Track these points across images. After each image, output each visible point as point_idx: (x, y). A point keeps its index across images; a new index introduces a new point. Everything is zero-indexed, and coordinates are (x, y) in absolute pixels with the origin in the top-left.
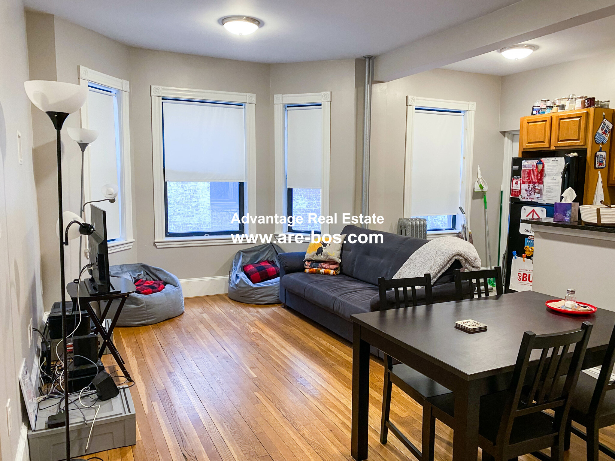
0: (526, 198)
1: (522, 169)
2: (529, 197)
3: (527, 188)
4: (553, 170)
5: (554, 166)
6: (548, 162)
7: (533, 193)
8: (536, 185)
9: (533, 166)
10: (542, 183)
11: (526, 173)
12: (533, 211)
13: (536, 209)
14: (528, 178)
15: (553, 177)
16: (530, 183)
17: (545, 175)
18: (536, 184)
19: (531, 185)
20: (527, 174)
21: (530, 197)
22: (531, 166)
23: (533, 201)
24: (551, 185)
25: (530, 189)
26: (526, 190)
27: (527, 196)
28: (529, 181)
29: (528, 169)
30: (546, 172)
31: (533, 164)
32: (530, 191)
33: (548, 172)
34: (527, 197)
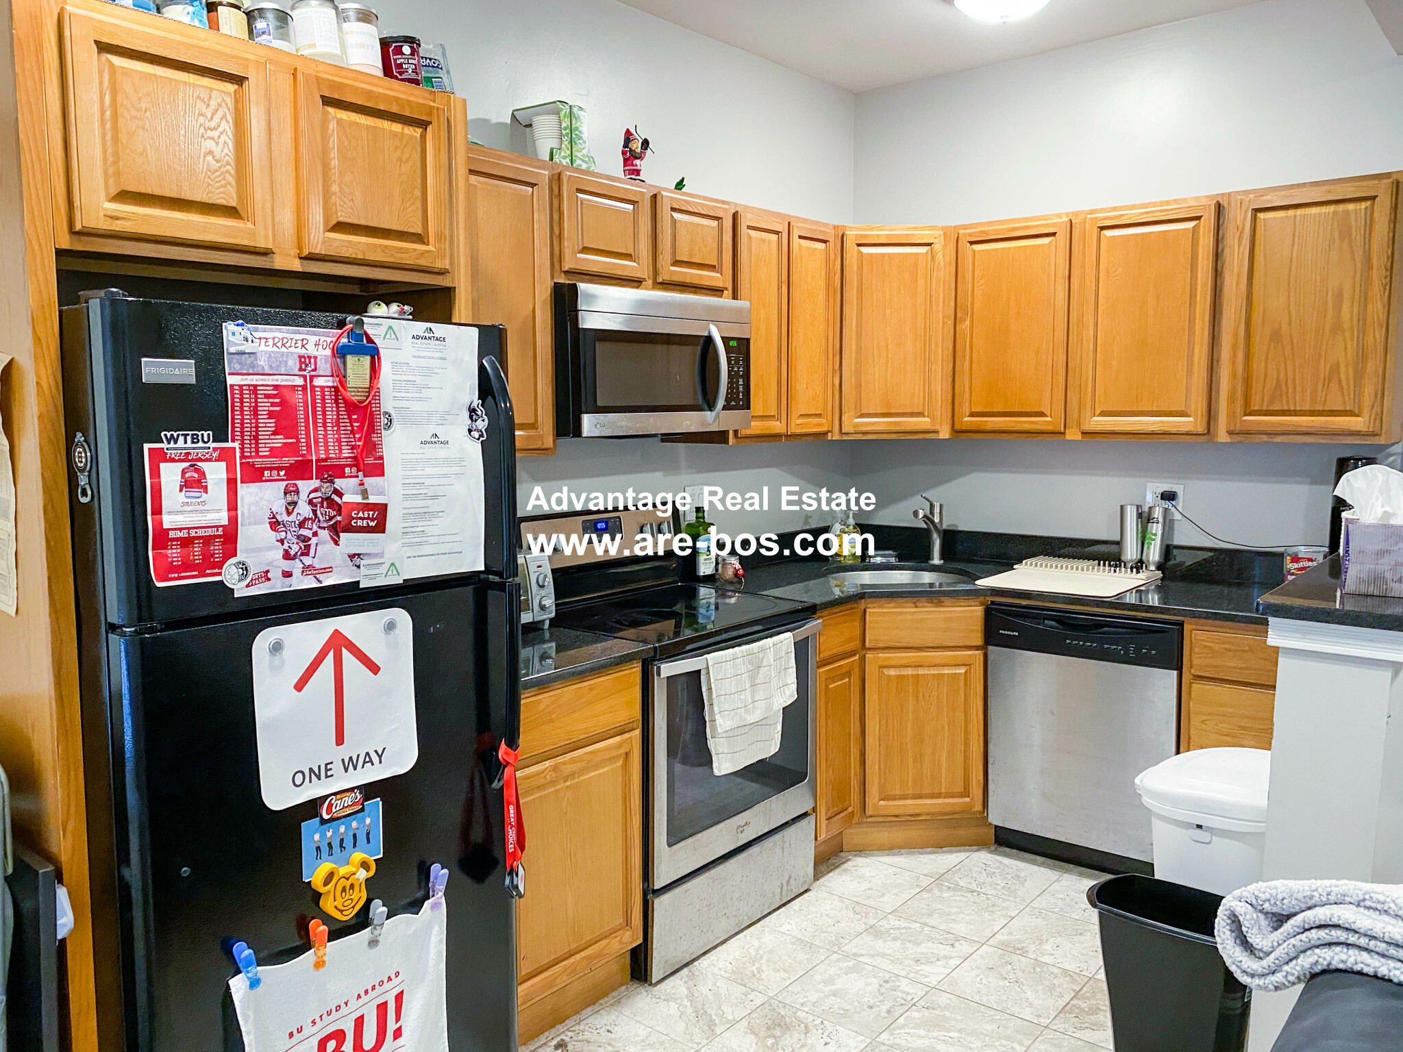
0: (275, 574)
1: (231, 380)
2: (296, 566)
3: (279, 506)
4: (426, 393)
5: (428, 372)
6: (394, 343)
7: (325, 534)
8: (339, 483)
9: (304, 361)
10: (378, 470)
11: (265, 406)
12: (338, 642)
13: (353, 625)
14: (279, 441)
15: (434, 429)
16: (300, 470)
17: (384, 421)
18: (343, 476)
19: (305, 486)
20: (271, 415)
21: (307, 561)
22: (293, 365)
23: (329, 580)
24: (430, 476)
25: (304, 510)
26: (275, 524)
27: (287, 556)
28: (288, 460)
29: (270, 380)
30: (387, 403)
31: (303, 351)
32: (301, 525)
33: (404, 404)
34: (287, 565)
